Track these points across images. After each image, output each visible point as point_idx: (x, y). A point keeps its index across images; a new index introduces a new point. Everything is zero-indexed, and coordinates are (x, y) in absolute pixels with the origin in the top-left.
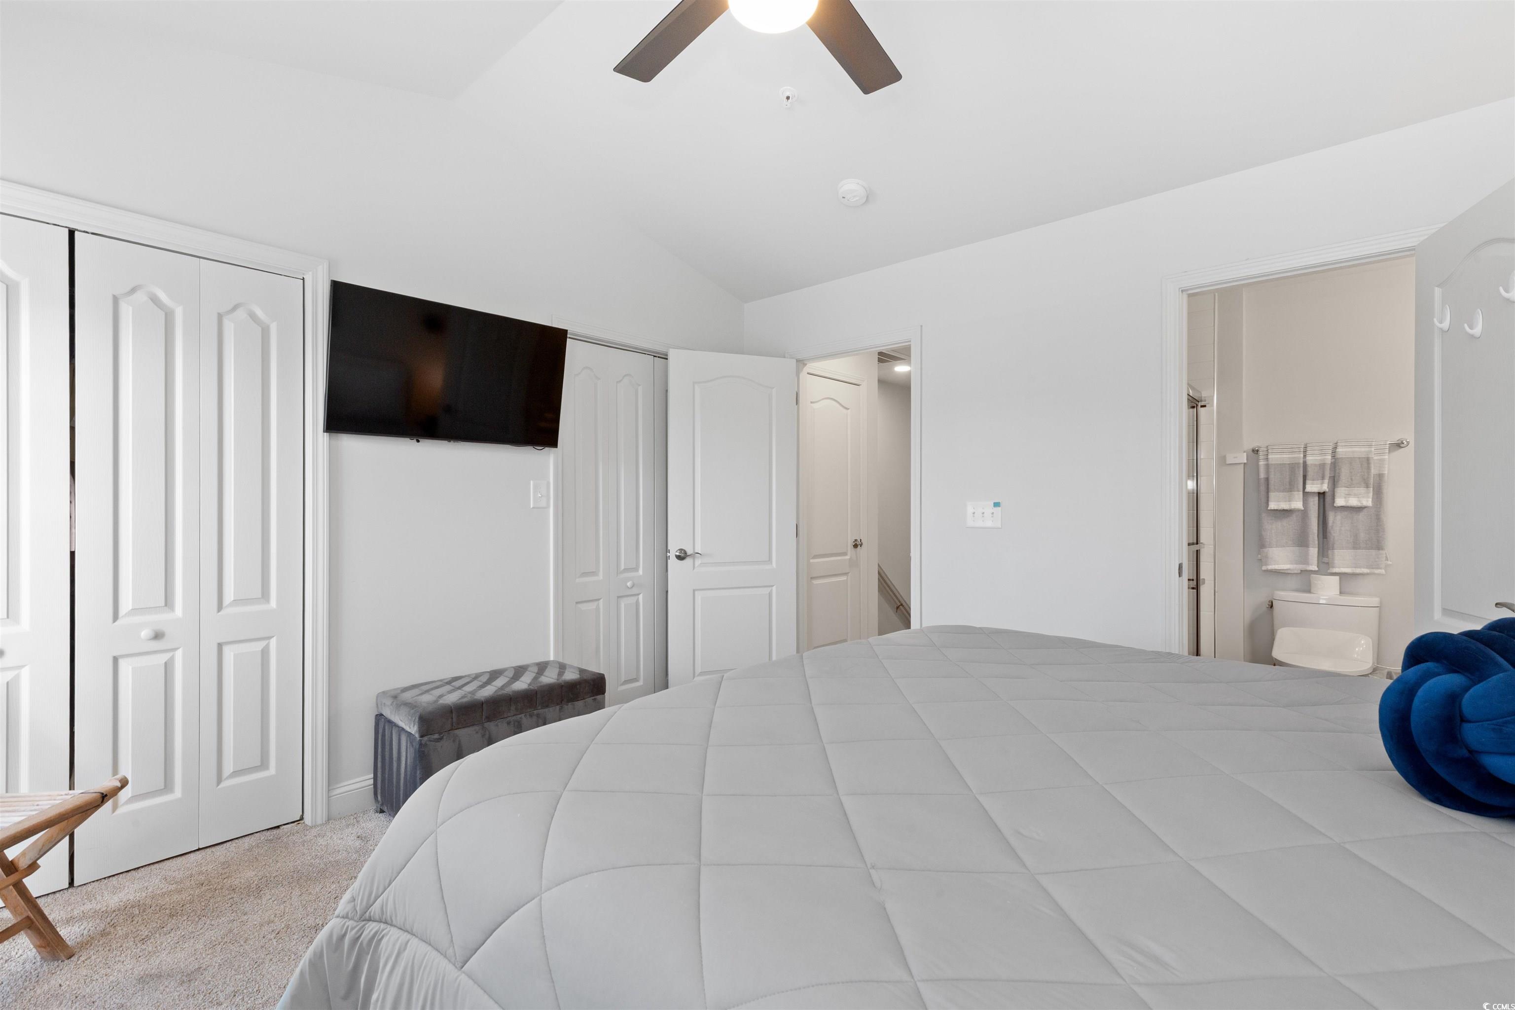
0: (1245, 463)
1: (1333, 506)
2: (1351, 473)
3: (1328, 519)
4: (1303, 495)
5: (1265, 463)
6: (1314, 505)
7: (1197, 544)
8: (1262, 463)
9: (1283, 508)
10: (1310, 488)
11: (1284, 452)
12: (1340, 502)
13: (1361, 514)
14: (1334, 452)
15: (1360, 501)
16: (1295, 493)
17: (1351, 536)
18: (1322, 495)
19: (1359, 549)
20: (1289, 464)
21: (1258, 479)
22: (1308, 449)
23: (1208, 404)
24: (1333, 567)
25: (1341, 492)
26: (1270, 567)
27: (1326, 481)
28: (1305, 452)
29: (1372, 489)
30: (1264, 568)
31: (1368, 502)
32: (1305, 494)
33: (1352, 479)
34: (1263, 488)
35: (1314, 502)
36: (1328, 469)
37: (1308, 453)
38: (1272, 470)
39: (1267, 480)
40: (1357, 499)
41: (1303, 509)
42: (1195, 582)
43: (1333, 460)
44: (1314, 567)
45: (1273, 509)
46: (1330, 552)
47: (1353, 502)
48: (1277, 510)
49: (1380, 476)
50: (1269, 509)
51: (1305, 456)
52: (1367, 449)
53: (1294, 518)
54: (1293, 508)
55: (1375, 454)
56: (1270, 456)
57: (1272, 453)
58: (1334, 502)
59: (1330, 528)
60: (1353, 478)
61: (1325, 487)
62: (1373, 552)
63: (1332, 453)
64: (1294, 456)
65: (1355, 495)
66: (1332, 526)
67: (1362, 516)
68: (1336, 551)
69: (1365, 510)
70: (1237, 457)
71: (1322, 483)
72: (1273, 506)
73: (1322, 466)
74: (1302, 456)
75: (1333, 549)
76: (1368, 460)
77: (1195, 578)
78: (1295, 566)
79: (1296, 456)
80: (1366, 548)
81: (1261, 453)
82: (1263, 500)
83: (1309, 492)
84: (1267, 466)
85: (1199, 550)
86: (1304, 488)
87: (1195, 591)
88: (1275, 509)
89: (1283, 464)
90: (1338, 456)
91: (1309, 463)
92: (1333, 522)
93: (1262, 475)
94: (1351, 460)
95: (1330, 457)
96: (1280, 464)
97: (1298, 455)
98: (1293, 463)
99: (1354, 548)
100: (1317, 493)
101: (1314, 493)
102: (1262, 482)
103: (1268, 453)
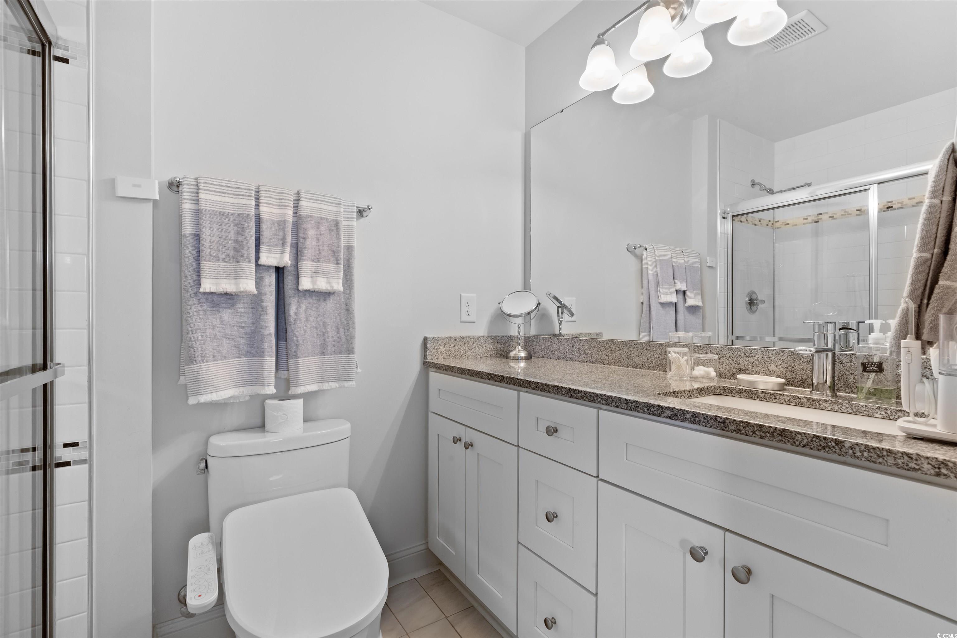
0: (155, 202)
1: (298, 290)
2: (318, 240)
3: (289, 310)
4: (256, 269)
5: (193, 207)
6: (270, 287)
7: (45, 367)
8: (187, 206)
9: (225, 291)
10: (265, 259)
11: (225, 193)
12: (306, 284)
13: (328, 302)
14: (296, 207)
15: (329, 283)
16: (245, 265)
17: (317, 335)
18: (279, 271)
19: (328, 353)
20: (234, 215)
21: (181, 236)
22: (262, 194)
23: (75, 58)
24: (297, 385)
25: (306, 266)
26: (203, 399)
27: (288, 249)
28: (257, 199)
29: (342, 266)
30: (192, 401)
31: (338, 285)
32: (259, 267)
33: (319, 250)
34: (189, 253)
35: (270, 280)
36: (290, 232)
37: (262, 200)
38: (205, 221)
39: (197, 237)
40: (326, 279)
41: (256, 292)
42: (39, 454)
43: (295, 219)
44: (271, 390)
45: (208, 290)
46: (291, 361)
47: (322, 284)
48: (213, 293)
49: (349, 249)
50: (201, 290)
51: (257, 206)
52: (335, 209)
53: (241, 307)
54: (242, 289)
55: (344, 218)
56: (202, 196)
57: (205, 190)
58: (298, 283)
59: (292, 324)
60: (321, 248)
61: (286, 260)
62: (343, 357)
63: (294, 207)
64: (241, 201)
65: (325, 274)
66: (295, 321)
67: (330, 305)
68: (300, 360)
69: (333, 297)
70: (139, 186)
71: (283, 252)
72: (207, 285)
73: (282, 224)
74: (253, 203)
75: (296, 357)
76: (337, 223)
77: (39, 444)
78: (242, 389)
79: (244, 202)
80: (336, 353)
81: (185, 188)
82: (190, 275)
83: (263, 266)
84: (197, 214)
85: (52, 383)
86: (257, 257)
87: (40, 473)
88: (213, 291)
89: (224, 213)
90: (303, 212)
91: (264, 216)
92: (296, 315)
93: (188, 229)
94: (318, 221)
95: (291, 212)
96: (220, 213)
97: (247, 202)
98: (240, 214)
99: (322, 353)
100: (274, 267)
101: (270, 267)
102: (189, 242)
103: (198, 189)
